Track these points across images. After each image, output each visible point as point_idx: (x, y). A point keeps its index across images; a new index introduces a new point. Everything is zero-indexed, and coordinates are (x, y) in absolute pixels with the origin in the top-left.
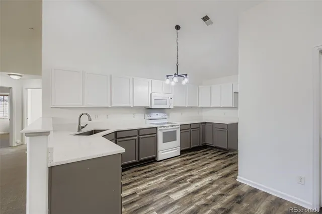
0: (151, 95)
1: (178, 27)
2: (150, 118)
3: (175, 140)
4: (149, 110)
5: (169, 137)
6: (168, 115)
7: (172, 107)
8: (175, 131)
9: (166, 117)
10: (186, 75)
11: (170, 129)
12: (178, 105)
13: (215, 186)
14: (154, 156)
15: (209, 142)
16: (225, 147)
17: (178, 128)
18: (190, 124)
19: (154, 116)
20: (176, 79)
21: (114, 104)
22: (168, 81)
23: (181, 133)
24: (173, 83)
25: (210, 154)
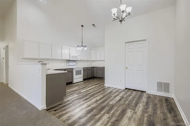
0: (70, 54)
1: (82, 26)
2: (69, 65)
3: (81, 74)
4: (69, 61)
5: (78, 73)
6: (77, 64)
7: (79, 60)
8: (81, 70)
9: (76, 65)
10: (86, 46)
11: (79, 69)
12: (82, 59)
13: (97, 87)
14: (71, 81)
15: (95, 75)
16: (101, 77)
17: (82, 69)
18: (87, 68)
19: (71, 64)
20: (82, 48)
21: (53, 58)
22: (78, 48)
23: (83, 71)
24: (80, 49)
25: (96, 80)
